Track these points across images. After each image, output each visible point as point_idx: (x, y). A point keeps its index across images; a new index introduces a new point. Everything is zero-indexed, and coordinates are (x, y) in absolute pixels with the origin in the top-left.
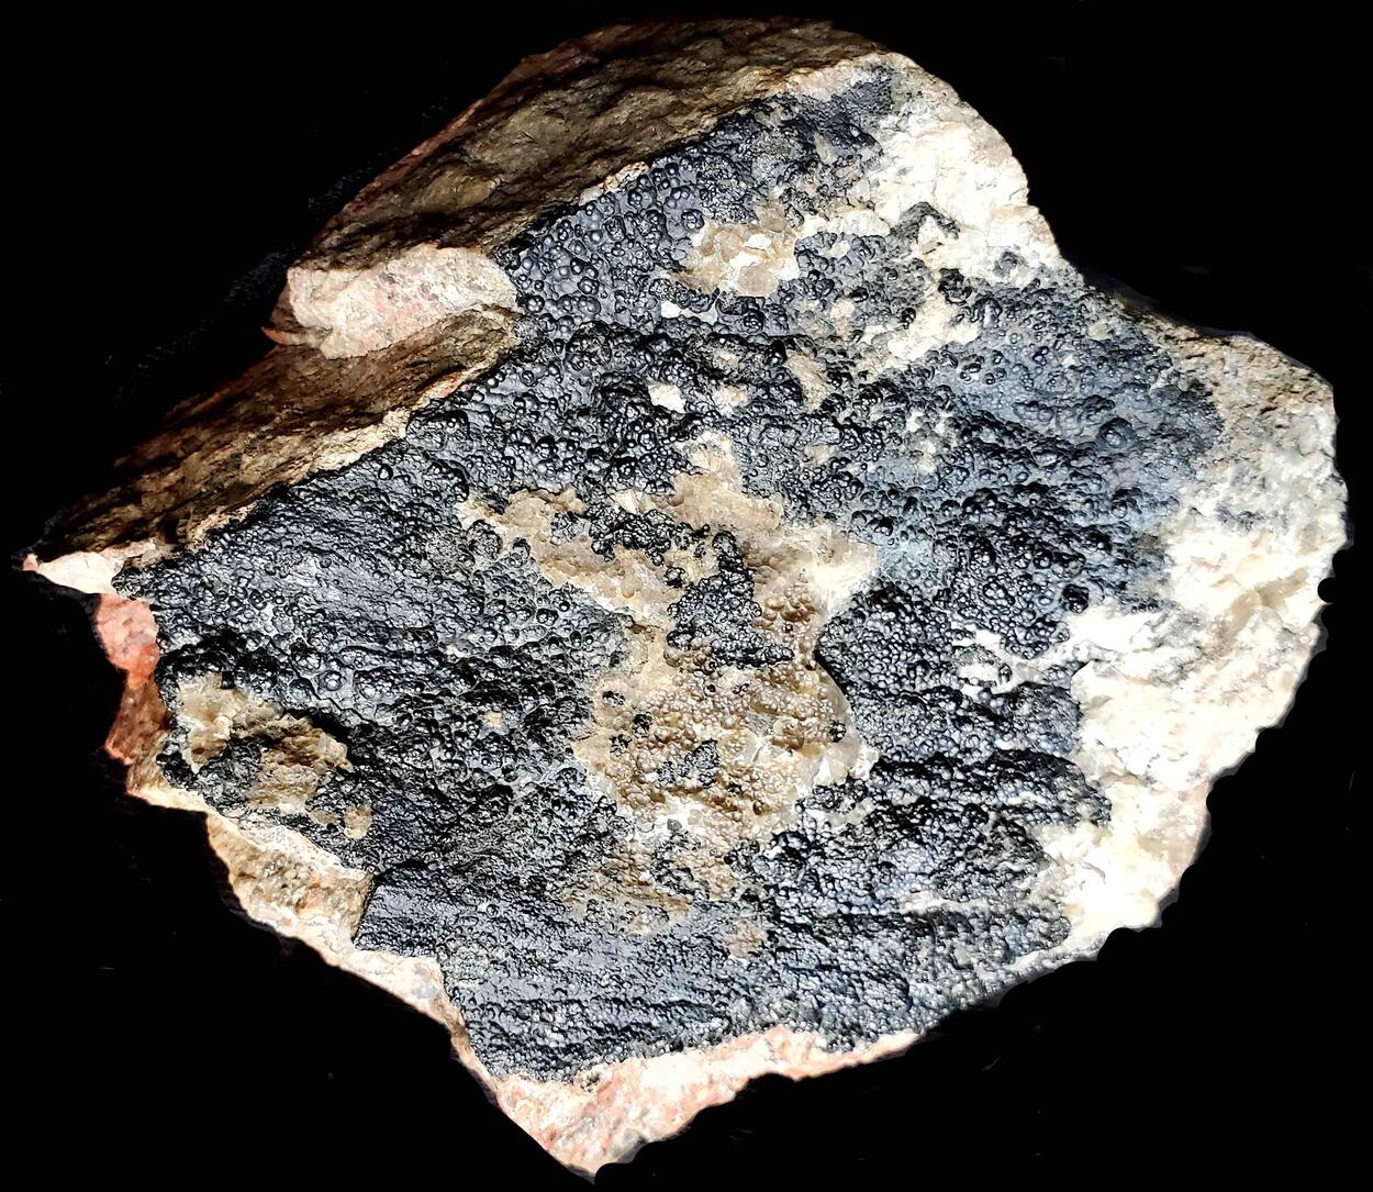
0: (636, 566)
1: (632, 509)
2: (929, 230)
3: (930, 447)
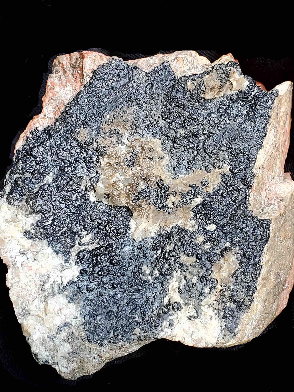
0: (184, 189)
1: (196, 199)
2: (193, 313)
3: (148, 272)
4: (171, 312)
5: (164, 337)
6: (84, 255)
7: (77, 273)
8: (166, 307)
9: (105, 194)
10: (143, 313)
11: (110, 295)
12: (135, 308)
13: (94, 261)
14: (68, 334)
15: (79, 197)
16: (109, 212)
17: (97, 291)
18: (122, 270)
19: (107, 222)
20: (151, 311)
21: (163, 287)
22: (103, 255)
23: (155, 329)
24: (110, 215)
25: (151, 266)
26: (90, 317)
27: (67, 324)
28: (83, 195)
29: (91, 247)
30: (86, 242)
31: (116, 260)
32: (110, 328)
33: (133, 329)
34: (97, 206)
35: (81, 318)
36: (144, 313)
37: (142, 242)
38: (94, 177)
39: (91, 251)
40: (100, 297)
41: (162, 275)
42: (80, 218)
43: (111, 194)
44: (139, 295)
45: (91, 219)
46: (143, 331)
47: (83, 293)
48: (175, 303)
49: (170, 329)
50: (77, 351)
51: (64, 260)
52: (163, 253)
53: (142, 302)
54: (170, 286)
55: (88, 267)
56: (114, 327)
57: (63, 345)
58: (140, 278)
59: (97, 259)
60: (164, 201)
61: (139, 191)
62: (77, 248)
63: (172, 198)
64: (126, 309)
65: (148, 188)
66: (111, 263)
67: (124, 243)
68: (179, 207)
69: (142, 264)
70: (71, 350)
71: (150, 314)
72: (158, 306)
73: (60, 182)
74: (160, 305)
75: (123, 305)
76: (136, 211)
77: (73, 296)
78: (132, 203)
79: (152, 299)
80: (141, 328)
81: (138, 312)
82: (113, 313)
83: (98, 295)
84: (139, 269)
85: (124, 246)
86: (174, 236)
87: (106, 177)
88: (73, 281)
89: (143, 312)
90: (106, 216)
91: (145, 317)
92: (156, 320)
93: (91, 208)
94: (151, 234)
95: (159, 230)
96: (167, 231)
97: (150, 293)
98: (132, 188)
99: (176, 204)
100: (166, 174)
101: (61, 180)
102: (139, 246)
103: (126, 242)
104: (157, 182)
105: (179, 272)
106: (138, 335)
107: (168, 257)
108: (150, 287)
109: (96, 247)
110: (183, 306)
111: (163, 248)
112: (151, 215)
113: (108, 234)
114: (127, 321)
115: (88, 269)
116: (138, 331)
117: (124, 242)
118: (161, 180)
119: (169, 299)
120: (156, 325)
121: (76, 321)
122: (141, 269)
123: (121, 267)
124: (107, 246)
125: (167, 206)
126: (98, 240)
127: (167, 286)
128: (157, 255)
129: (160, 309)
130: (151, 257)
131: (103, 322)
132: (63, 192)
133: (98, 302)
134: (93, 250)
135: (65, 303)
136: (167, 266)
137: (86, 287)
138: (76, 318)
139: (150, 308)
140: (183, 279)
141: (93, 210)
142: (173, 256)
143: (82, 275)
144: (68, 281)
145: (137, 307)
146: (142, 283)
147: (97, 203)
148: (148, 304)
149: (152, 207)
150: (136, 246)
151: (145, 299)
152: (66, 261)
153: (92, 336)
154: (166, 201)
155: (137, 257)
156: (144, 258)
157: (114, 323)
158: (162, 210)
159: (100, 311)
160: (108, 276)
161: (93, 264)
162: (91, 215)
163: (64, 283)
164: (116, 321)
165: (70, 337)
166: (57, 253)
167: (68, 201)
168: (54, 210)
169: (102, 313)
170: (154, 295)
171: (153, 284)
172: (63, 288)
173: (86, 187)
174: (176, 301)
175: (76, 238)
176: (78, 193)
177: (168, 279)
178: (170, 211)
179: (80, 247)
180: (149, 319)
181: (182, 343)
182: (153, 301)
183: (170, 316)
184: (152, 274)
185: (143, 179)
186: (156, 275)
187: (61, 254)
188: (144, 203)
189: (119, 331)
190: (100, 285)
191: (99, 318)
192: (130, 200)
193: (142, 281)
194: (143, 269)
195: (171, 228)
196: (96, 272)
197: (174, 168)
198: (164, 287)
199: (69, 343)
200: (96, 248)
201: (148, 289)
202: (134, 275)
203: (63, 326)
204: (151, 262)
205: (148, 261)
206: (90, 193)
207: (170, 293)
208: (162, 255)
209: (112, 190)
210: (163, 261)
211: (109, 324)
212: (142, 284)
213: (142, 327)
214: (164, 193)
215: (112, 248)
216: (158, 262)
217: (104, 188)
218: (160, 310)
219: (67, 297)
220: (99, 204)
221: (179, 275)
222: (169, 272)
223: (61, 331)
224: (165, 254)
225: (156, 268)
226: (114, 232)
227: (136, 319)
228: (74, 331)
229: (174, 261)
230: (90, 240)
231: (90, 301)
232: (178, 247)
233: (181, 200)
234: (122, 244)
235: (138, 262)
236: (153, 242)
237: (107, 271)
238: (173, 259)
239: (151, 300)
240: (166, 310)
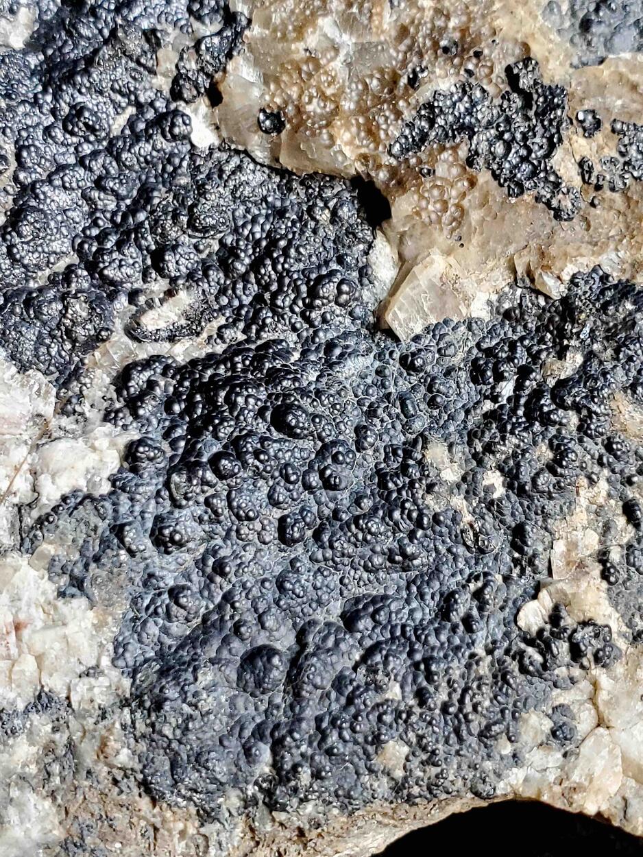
3: (451, 475)
4: (561, 672)
5: (529, 793)
6: (151, 384)
7: (113, 462)
8: (540, 641)
9: (263, 110)
10: (424, 668)
11: (267, 575)
12: (386, 642)
13: (199, 411)
14: (49, 749)
15: (142, 126)
16: (278, 204)
17: (202, 550)
18: (329, 461)
19: (264, 243)
20: (464, 662)
21: (521, 551)
22: (240, 386)
23: (483, 751)
24: (281, 213)
25: (467, 450)
26: (163, 673)
27: (42, 701)
28: (160, 120)
29: (182, 352)
30: (162, 325)
31: (304, 411)
32: (259, 733)
33: (372, 744)
34: (221, 171)
35: (115, 674)
36: (428, 669)
37: (425, 341)
38: (219, 33)
39: (185, 367)
40: (218, 579)
41: (521, 492)
42: (141, 216)
43: (290, 109)
44: (403, 583)
45: (191, 224)
46: (424, 757)
47: (131, 553)
48: (584, 624)
49: (559, 755)
50: (88, 840)
51: (53, 400)
52: (527, 392)
53: (418, 615)
54: (560, 547)
55: (166, 435)
56: (277, 726)
57: (21, 807)
58: (415, 503)
59: (210, 401)
60: (540, 153)
61: (422, 101)
62: (119, 348)
63: (578, 145)
64: (343, 646)
65: (464, 92)
66: (279, 421)
67: (343, 343)
68: (606, 186)
69: (426, 441)
70: (58, 834)
71: (458, 672)
72: (499, 636)
73: (60, 49)
74: (507, 635)
75: (328, 625)
76: (405, 191)
77: (86, 566)
78: (386, 160)
79: (464, 604)
80: (414, 740)
81: (400, 664)
82: (276, 660)
83: (209, 570)
84: (411, 462)
85: (342, 355)
86: (583, 316)
87: (275, 31)
88: (88, 497)
89: (427, 661)
90: (261, 220)
91: (431, 689)
92: (487, 703)
93: (193, 177)
94: (469, 306)
95: (507, 289)
96: (547, 298)
97: (459, 578)
98: (391, 91)
99: (597, 168)
100: (551, 41)
101: (65, 42)
102: (413, 354)
103: (351, 342)
104: (509, 70)
105: (603, 486)
106: (399, 774)
107: (550, 412)
108: (461, 550)
109: (209, 350)
110: (622, 644)
111: (524, 373)
112: (475, 216)
113: (267, 296)
114: (343, 700)
115: (165, 446)
116: (395, 752)
117: (338, 337)
118: (527, 60)
119: (556, 608)
120: (488, 728)
121: (91, 689)
122: (421, 463)
123: (325, 447)
124: (259, 348)
125: (552, 178)
126: (222, 321)
127: (540, 549)
128: (494, 399)
129: (507, 652)
130: (467, 412)
131: (223, 699)
132: (70, 91)
133: (204, 603)
134: (194, 363)
135: (42, 600)
136: (544, 453)
137: (149, 525)
138: (92, 672)
139: (458, 648)
140: (621, 521)
141: (198, 188)
142: (577, 407)
143: (134, 470)
144: (66, 490)
145: (393, 638)
146: (419, 524)
147: (225, 156)
148: (449, 625)
149: (484, 177)
150: (397, 355)
151: (432, 603)
152: (63, 409)
153: (167, 767)
154: (548, 155)
155: (403, 406)
156: (435, 413)
157: (278, 707)
158: (528, 197)
159: (216, 644)
160: (261, 483)
161: (192, 423)
162: (194, 205)
163: (44, 500)
164: (289, 699)
165: (56, 768)
166: (23, 368)
167: (92, 138)
168: (21, 165)
169: (225, 654)
170: (480, 584)
171: (476, 535)
172: (41, 522)
173: (175, 81)
174: (589, 615)
175: (117, 305)
176: (139, 106)
177: (546, 516)
178: (567, 204)
179: (133, 345)
180: (456, 697)
181: (616, 823)
182: (475, 612)
183: (556, 692)
184: (469, 484)
185: (446, 50)
186: (489, 489)
187: (40, 375)
188: (445, 155)
189: (304, 748)
190: (219, 522)
191: (206, 677)
192: (377, 141)
193: (421, 515)
194: (428, 460)
195: (566, 278)
196: (205, 459)
197: (586, 25)
198: (530, 552)
199: (53, 795)
200: (210, 356)
201: (450, 557)
202: (383, 484)
203: (27, 711)
204: (465, 432)
205: (452, 429)
206: (196, 111)
207: (555, 577)
208: (523, 401)
209: (295, 96)
210: (526, 429)
211: (251, 710)
212: (420, 533)
213: (420, 738)
214: (540, 115)
215: (287, 359)
216: (502, 429)
217: (260, 82)
218: (508, 659)
219: (53, 567)
220: (235, 161)
221: (601, 500)
222: (554, 480)
223: (13, 732)
224: (537, 394)
225: (490, 461)
226: (297, 290)
227: (389, 695)
228: (77, 736)
229: (580, 429)
230: (183, 322)
231: (166, 596)
232: (601, 363)
233: (617, 155)
234: (330, 346)
235: (406, 428)
236: (478, 345)
237: (257, 458)
238: (573, 419)
239: (462, 610)
240: (538, 658)
